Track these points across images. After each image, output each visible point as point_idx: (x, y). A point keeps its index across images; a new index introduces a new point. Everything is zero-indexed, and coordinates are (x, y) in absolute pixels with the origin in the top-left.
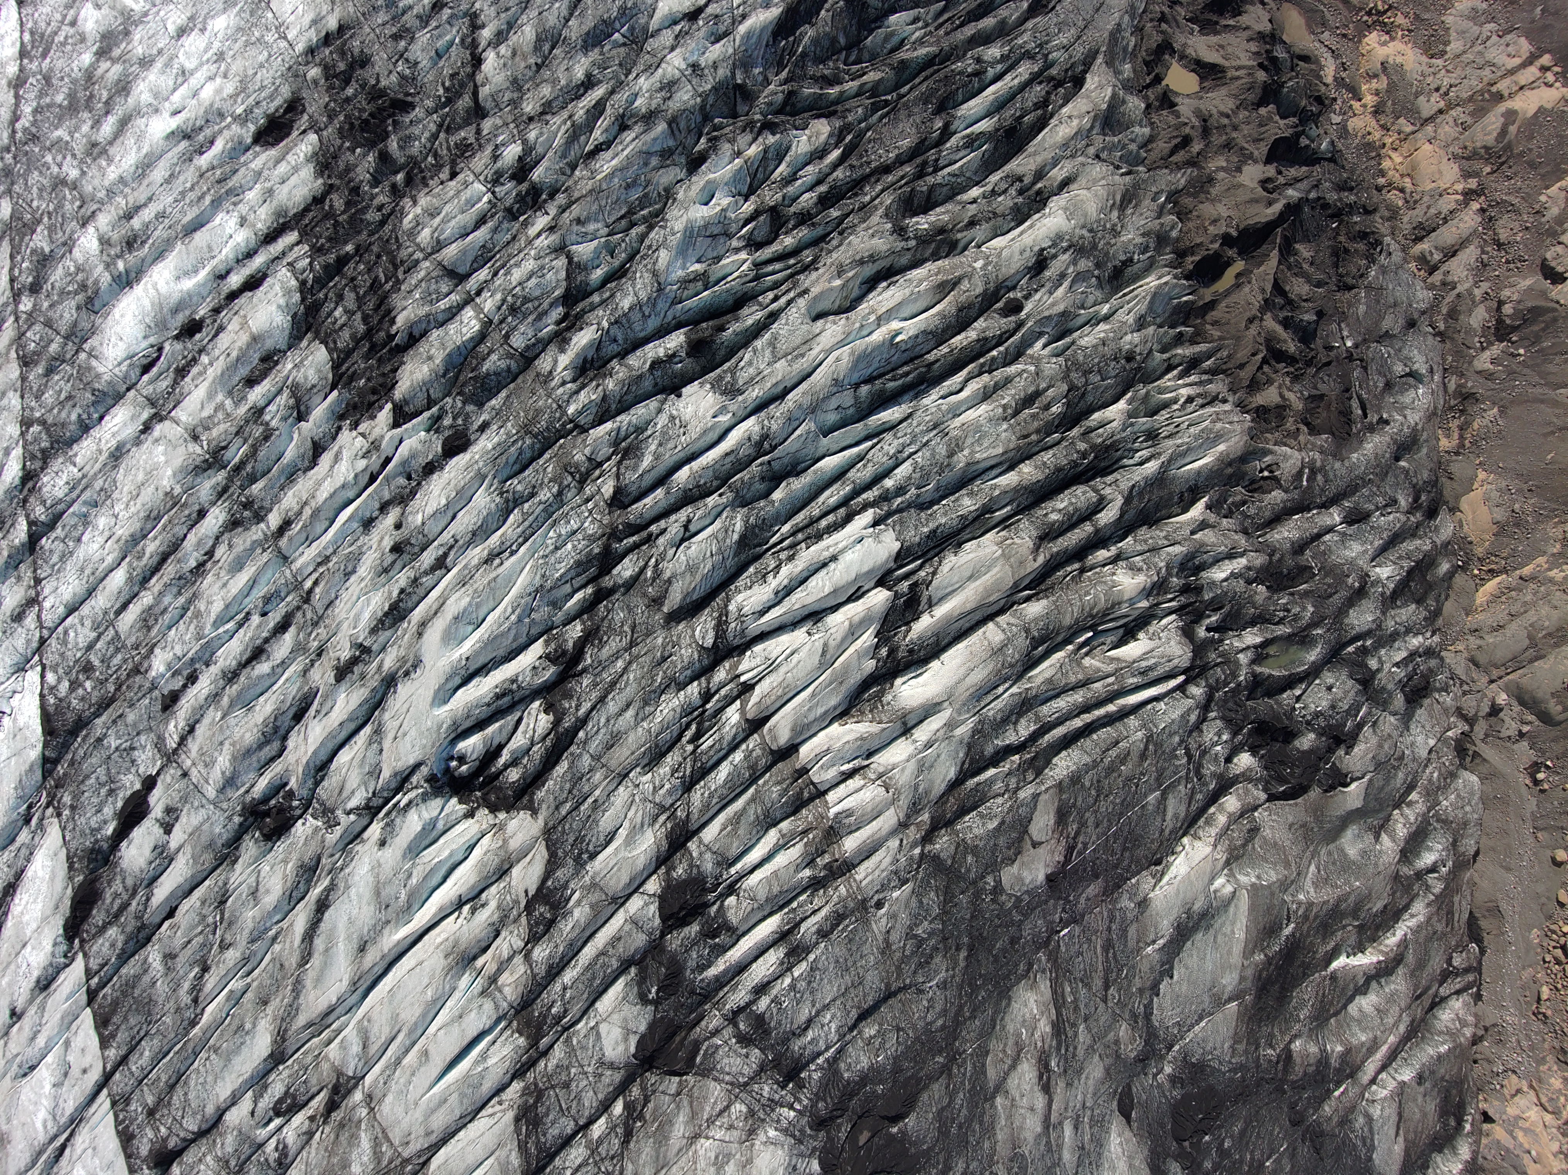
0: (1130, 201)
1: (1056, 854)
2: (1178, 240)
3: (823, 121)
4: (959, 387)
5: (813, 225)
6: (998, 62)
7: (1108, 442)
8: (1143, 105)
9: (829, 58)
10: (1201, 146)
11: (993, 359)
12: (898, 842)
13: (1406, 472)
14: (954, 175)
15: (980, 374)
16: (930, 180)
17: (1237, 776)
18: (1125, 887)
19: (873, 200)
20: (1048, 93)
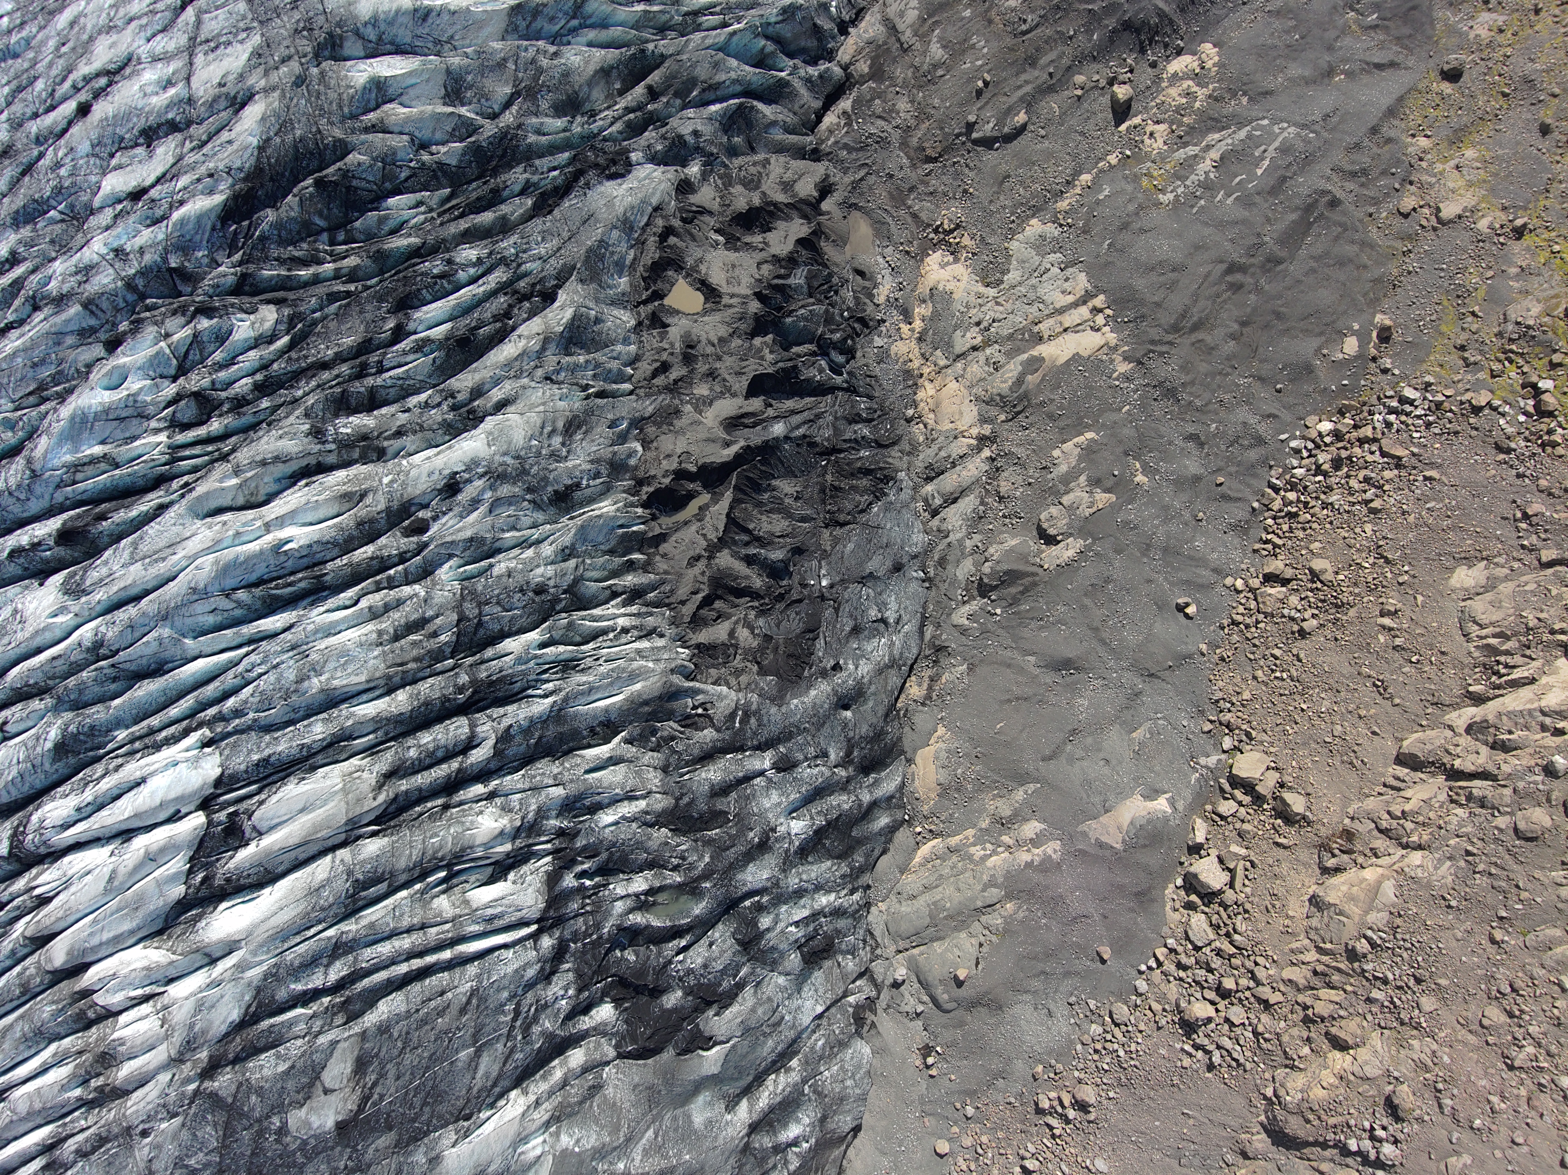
0: (579, 427)
1: (349, 1103)
2: (636, 468)
3: (272, 307)
4: (348, 603)
5: (239, 414)
6: (474, 265)
7: (494, 678)
8: (633, 322)
9: (302, 240)
10: (683, 371)
11: (389, 578)
12: (169, 1076)
13: (845, 724)
14: (399, 379)
15: (378, 590)
16: (370, 381)
17: (587, 1030)
18: (426, 1140)
19: (306, 394)
20: (511, 306)
